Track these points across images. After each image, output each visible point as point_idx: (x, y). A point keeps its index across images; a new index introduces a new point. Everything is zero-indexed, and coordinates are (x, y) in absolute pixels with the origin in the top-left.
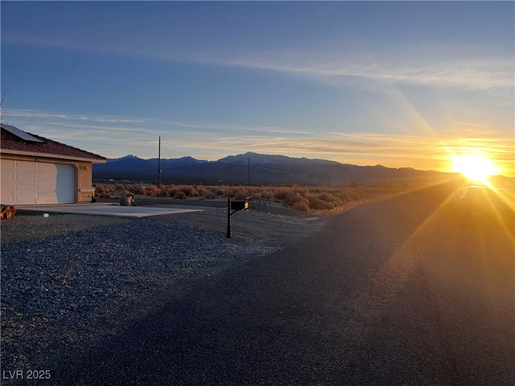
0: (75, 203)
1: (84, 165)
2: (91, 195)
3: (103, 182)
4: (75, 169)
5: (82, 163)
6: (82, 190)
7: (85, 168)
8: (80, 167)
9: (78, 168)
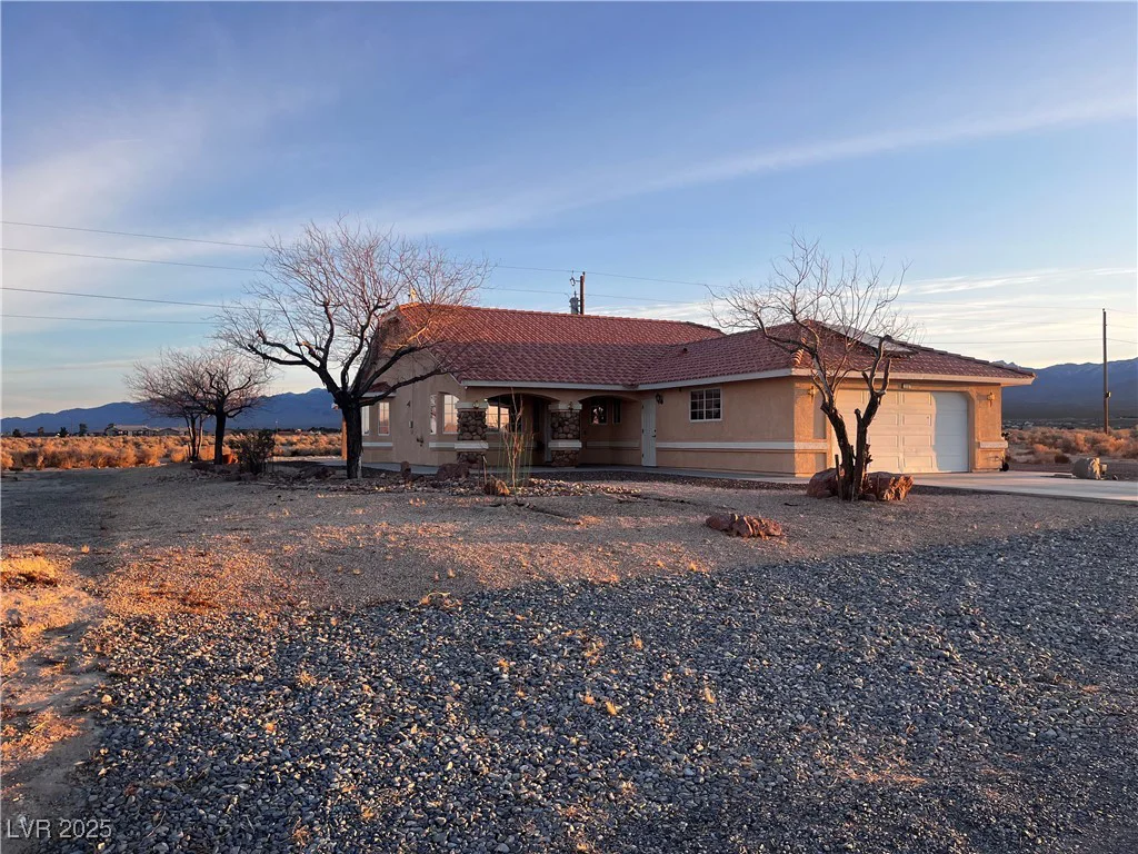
0: (970, 471)
1: (985, 391)
4: (970, 401)
5: (981, 388)
6: (983, 445)
7: (987, 398)
8: (979, 395)
9: (975, 398)
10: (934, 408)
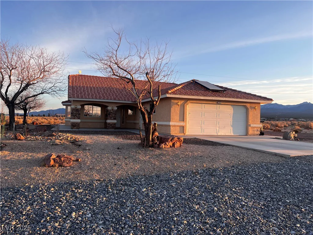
0: (246, 135)
1: (253, 105)
2: (259, 129)
3: (286, 120)
4: (247, 109)
5: (252, 104)
6: (252, 125)
7: (254, 108)
8: (251, 107)
9: (249, 108)
10: (233, 111)
